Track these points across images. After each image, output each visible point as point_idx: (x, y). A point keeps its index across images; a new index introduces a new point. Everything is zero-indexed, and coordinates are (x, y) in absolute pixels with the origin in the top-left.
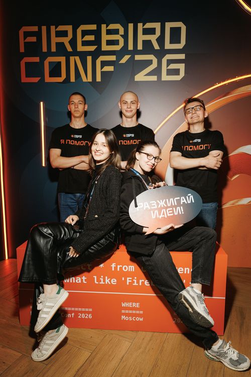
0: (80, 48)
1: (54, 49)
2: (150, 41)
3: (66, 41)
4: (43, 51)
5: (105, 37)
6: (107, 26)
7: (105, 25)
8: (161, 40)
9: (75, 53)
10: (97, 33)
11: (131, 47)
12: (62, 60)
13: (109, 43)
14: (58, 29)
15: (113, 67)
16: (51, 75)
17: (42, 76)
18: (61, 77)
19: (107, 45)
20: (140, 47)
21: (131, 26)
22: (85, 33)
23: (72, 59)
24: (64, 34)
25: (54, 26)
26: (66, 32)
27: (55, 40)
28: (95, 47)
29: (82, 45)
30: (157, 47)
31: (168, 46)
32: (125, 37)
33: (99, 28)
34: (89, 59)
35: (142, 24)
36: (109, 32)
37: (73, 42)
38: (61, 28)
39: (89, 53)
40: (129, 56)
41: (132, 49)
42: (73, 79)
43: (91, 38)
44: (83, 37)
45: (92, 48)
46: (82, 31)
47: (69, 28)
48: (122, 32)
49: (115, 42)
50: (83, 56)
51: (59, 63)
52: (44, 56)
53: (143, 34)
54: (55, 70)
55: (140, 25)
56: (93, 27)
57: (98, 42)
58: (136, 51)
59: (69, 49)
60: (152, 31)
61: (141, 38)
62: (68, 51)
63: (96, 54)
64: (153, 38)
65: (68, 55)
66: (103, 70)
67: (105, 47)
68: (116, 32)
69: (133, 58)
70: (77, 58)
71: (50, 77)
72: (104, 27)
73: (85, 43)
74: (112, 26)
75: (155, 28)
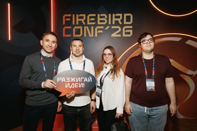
0: (89, 23)
1: (77, 23)
2: (118, 21)
3: (83, 20)
4: (73, 24)
5: (99, 19)
6: (100, 15)
7: (99, 14)
8: (122, 21)
9: (86, 25)
10: (96, 18)
11: (110, 23)
12: (81, 28)
13: (101, 21)
14: (79, 16)
15: (102, 31)
16: (76, 34)
17: (72, 34)
18: (80, 34)
19: (100, 22)
20: (114, 23)
21: (110, 15)
22: (90, 17)
23: (85, 27)
24: (82, 17)
25: (78, 15)
26: (83, 17)
27: (78, 20)
28: (95, 23)
29: (90, 22)
30: (120, 23)
31: (125, 23)
32: (108, 19)
33: (97, 16)
34: (92, 27)
35: (114, 14)
36: (101, 17)
37: (86, 21)
38: (81, 15)
39: (92, 25)
40: (109, 27)
41: (110, 24)
42: (85, 35)
43: (94, 19)
44: (90, 19)
45: (94, 23)
46: (90, 16)
47: (84, 15)
48: (106, 17)
49: (104, 21)
50: (90, 26)
51: (80, 29)
52: (73, 26)
53: (115, 18)
54: (78, 32)
55: (114, 15)
56: (95, 15)
57: (96, 21)
58: (112, 25)
59: (84, 23)
60: (119, 17)
61: (114, 19)
62: (84, 24)
63: (95, 26)
64: (119, 20)
65: (83, 26)
66: (98, 32)
67: (99, 23)
68: (104, 17)
69: (110, 27)
70: (87, 27)
71: (75, 34)
72: (99, 15)
73: (90, 21)
74: (102, 15)
75: (120, 16)
